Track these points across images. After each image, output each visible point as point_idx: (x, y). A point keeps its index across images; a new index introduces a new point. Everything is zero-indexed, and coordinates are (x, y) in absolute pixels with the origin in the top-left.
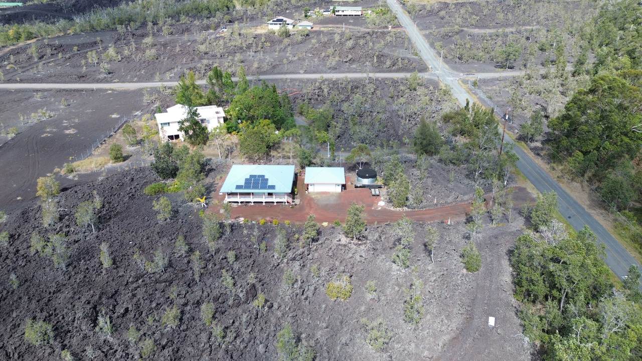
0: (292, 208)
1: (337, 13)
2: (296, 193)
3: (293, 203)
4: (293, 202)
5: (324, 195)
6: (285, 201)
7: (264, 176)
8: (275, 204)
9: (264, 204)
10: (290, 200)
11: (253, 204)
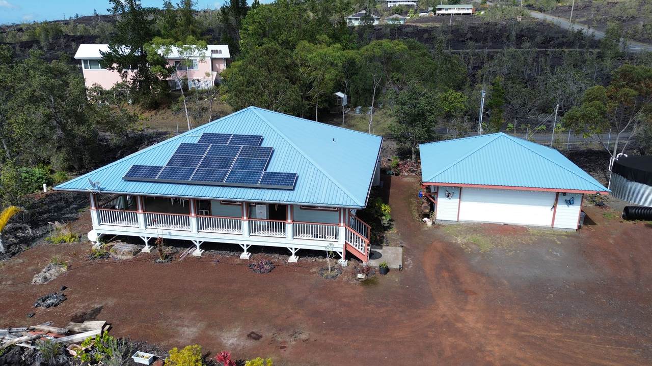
0: (365, 283)
1: (438, 12)
2: (385, 220)
3: (374, 263)
4: (372, 255)
5: (506, 240)
6: (338, 246)
7: (260, 139)
8: (293, 259)
9: (245, 255)
10: (361, 248)
11: (198, 252)
